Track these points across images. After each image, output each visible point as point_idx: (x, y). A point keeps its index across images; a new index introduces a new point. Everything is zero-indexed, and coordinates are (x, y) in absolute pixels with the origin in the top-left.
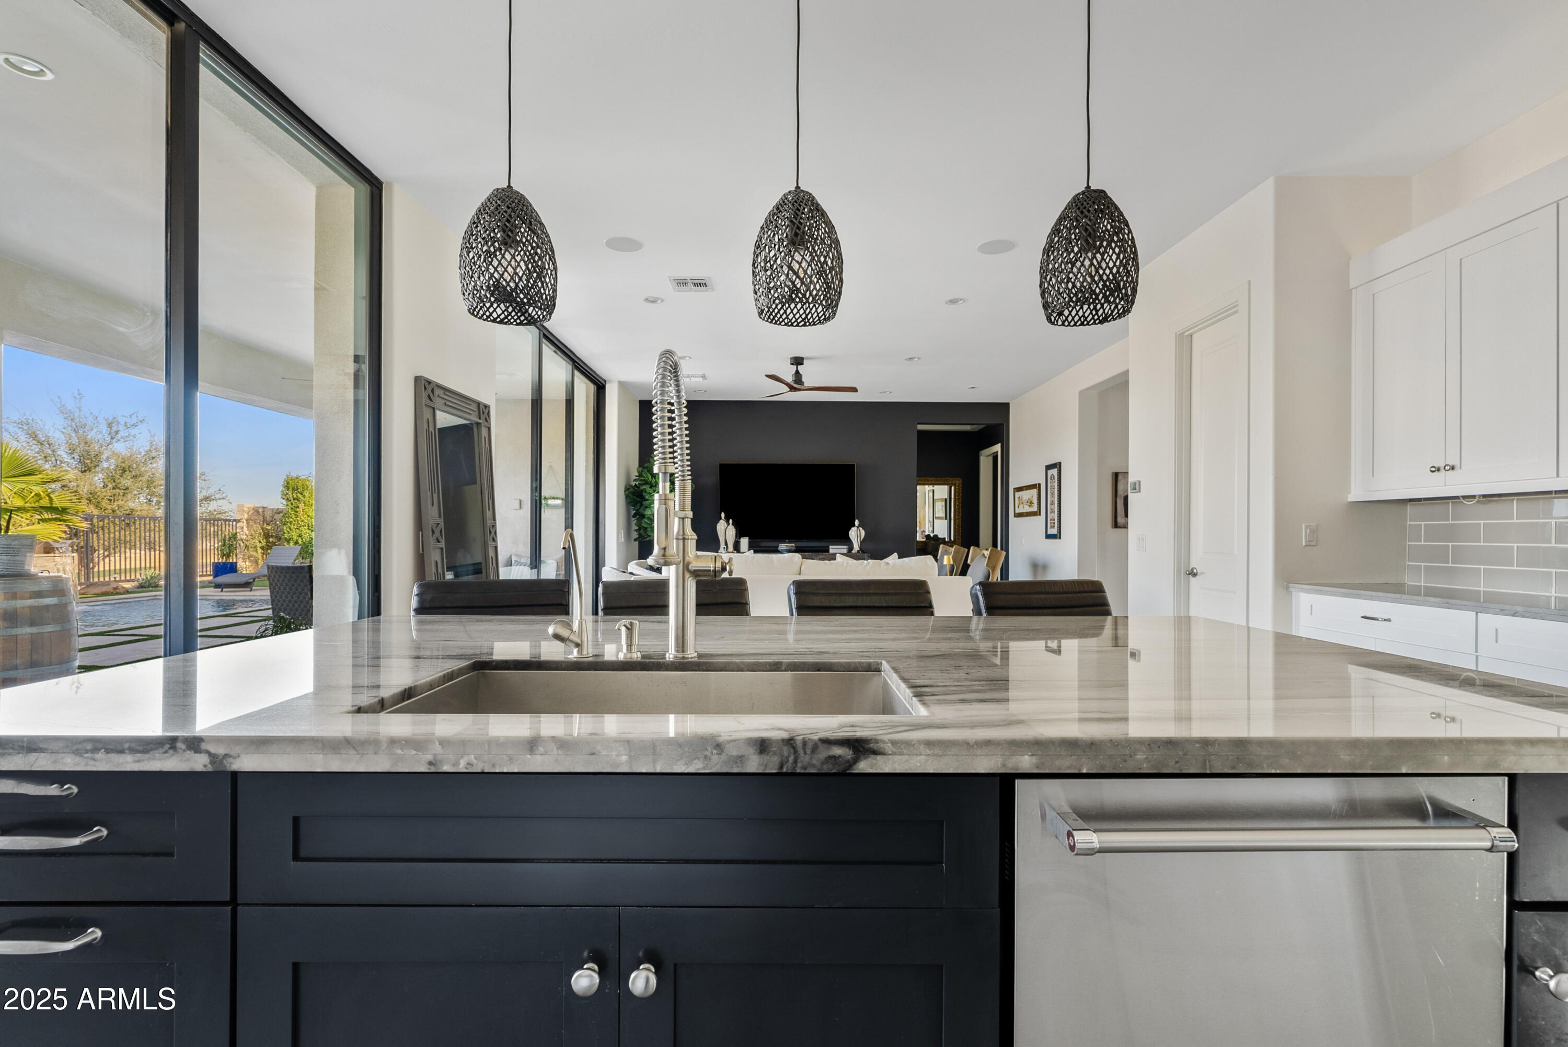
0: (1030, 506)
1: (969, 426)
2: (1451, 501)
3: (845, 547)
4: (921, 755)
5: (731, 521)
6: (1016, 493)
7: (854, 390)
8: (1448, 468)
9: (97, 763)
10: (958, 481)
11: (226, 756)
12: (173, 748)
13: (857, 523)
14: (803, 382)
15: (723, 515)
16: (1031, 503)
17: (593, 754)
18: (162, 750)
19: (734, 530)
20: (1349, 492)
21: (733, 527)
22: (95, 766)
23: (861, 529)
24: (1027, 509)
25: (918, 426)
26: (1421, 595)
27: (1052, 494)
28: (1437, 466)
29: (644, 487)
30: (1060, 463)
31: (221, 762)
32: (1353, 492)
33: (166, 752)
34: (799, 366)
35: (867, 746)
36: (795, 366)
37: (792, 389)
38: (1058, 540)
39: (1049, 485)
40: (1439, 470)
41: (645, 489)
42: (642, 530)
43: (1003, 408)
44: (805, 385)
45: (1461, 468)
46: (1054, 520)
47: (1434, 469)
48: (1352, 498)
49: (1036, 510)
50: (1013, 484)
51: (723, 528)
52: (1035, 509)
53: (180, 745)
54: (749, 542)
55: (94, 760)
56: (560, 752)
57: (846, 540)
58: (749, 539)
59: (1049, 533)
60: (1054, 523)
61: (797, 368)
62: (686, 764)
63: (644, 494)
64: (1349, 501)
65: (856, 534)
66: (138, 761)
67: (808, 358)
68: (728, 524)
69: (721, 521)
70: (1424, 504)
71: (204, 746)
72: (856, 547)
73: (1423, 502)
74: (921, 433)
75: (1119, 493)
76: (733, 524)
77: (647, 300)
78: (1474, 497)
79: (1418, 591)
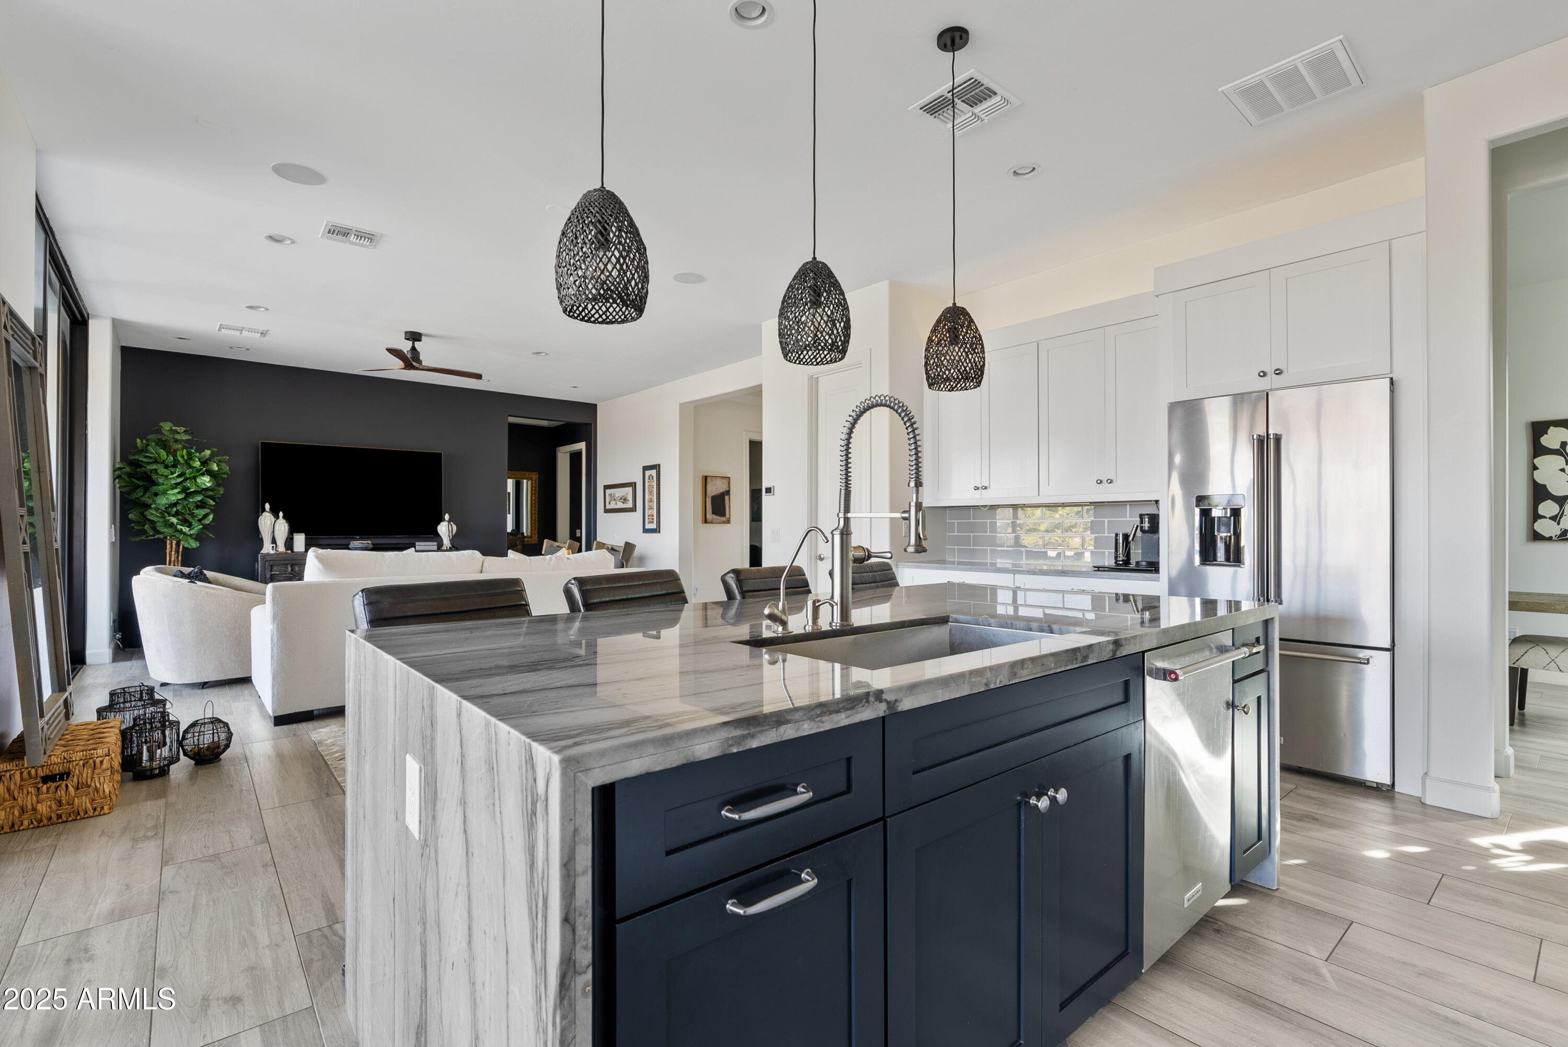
0: (623, 503)
1: (546, 421)
2: (973, 507)
3: (436, 543)
5: (281, 514)
6: (607, 490)
7: (479, 377)
8: (983, 488)
9: (824, 725)
10: (535, 476)
11: (896, 701)
12: (868, 701)
13: (447, 517)
14: (421, 361)
15: (267, 506)
16: (625, 500)
18: (861, 705)
19: (286, 525)
21: (284, 521)
22: (823, 727)
23: (452, 523)
24: (620, 505)
25: (509, 417)
26: (956, 565)
27: (651, 492)
28: (978, 486)
29: (154, 467)
30: (659, 465)
31: (893, 707)
33: (863, 706)
34: (416, 343)
36: (411, 342)
37: (408, 365)
38: (658, 534)
39: (647, 484)
40: (978, 489)
41: (156, 470)
42: (147, 526)
43: (591, 409)
44: (423, 364)
45: (989, 489)
46: (653, 516)
47: (975, 488)
49: (632, 506)
50: (602, 479)
51: (269, 522)
52: (630, 505)
53: (872, 699)
54: (306, 539)
55: (823, 722)
57: (436, 536)
58: (306, 535)
59: (646, 527)
60: (653, 519)
61: (413, 344)
63: (154, 477)
65: (444, 529)
66: (848, 717)
67: (427, 335)
68: (277, 517)
69: (264, 514)
71: (884, 696)
72: (446, 542)
73: (957, 508)
74: (512, 426)
75: (708, 494)
76: (284, 517)
77: (271, 238)
78: (986, 506)
79: (953, 563)
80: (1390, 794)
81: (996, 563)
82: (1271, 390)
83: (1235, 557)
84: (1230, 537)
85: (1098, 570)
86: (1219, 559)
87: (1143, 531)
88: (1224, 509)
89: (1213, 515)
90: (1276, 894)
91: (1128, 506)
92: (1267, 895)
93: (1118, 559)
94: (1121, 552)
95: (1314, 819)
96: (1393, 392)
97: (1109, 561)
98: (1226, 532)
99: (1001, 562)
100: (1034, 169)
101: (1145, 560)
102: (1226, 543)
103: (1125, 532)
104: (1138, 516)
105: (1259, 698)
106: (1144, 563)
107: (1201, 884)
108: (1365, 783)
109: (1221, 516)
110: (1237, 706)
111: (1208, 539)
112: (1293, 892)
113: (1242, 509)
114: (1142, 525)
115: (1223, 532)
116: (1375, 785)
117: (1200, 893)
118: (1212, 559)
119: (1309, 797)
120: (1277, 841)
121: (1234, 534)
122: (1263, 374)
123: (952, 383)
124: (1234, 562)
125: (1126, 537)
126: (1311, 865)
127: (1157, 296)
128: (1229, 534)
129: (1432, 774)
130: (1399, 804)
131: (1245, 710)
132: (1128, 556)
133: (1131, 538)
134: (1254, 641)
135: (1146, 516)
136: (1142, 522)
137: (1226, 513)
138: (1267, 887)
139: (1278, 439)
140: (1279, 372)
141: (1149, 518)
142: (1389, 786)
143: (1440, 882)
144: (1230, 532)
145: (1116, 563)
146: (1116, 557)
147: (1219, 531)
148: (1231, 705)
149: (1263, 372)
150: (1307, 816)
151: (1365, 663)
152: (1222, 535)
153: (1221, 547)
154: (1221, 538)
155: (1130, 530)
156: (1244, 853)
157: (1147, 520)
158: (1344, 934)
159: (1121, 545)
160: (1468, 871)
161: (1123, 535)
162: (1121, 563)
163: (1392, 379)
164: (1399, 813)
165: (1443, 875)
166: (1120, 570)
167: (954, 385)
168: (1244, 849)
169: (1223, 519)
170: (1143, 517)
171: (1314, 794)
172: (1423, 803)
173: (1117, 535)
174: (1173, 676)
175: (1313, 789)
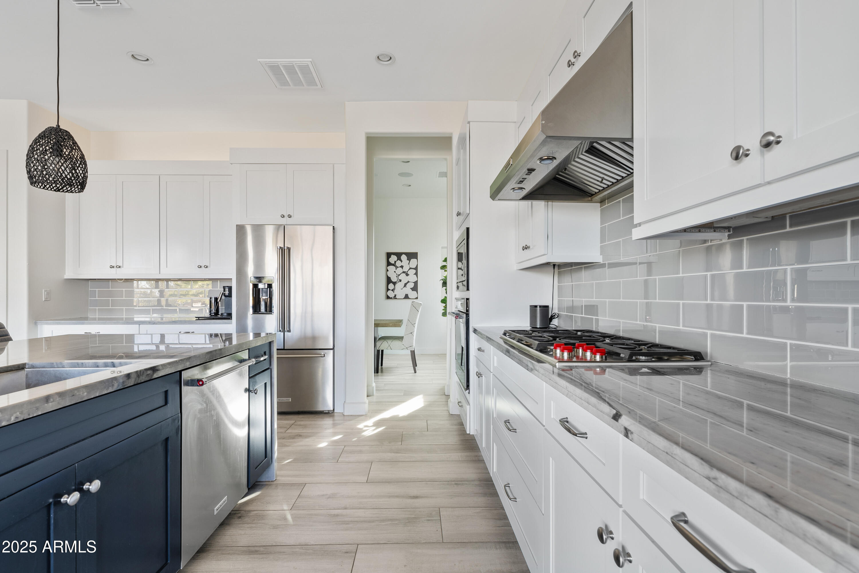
2: (110, 280)
4: (168, 368)
8: (118, 267)
17: (73, 395)
20: (65, 274)
26: (96, 320)
28: (113, 265)
32: (67, 274)
35: (156, 369)
40: (113, 267)
45: (123, 267)
47: (111, 267)
48: (66, 277)
56: (60, 398)
62: (107, 390)
64: (65, 278)
70: (97, 281)
73: (97, 280)
78: (123, 279)
79: (95, 319)
80: (333, 414)
81: (134, 318)
82: (287, 225)
83: (269, 310)
84: (267, 299)
85: (199, 319)
86: (262, 311)
87: (225, 296)
88: (264, 284)
89: (259, 287)
90: (275, 483)
91: (219, 282)
92: (270, 485)
93: (212, 312)
94: (213, 308)
95: (300, 436)
96: (334, 233)
97: (206, 313)
98: (266, 296)
99: (138, 318)
100: (148, 60)
101: (227, 312)
102: (265, 302)
103: (216, 296)
104: (223, 287)
105: (265, 384)
106: (225, 314)
107: (227, 496)
108: (323, 412)
109: (262, 288)
110: (251, 391)
111: (257, 300)
112: (283, 479)
113: (273, 284)
114: (224, 292)
115: (264, 296)
116: (327, 412)
117: (226, 502)
118: (258, 311)
119: (300, 425)
120: (276, 455)
121: (270, 297)
122: (283, 216)
123: (58, 186)
124: (269, 312)
125: (216, 299)
126: (295, 461)
127: (231, 164)
128: (267, 297)
129: (347, 401)
130: (336, 418)
131: (255, 392)
132: (217, 310)
133: (219, 300)
134: (263, 353)
135: (227, 288)
136: (224, 291)
137: (265, 286)
138: (270, 481)
139: (289, 249)
140: (289, 216)
141: (228, 289)
142: (332, 410)
143: (343, 450)
144: (267, 296)
145: (210, 315)
146: (210, 311)
147: (262, 296)
148: (248, 390)
149: (283, 215)
150: (297, 436)
151: (323, 357)
152: (263, 297)
153: (263, 304)
154: (263, 299)
155: (218, 296)
156: (256, 468)
157: (227, 289)
158: (301, 491)
159: (213, 304)
160: (355, 441)
161: (214, 298)
162: (213, 314)
163: (334, 227)
164: (336, 422)
165: (345, 446)
166: (213, 319)
167: (61, 187)
168: (255, 467)
169: (264, 289)
170: (225, 288)
171: (302, 423)
172: (344, 415)
173: (211, 298)
174: (201, 383)
175: (302, 421)
